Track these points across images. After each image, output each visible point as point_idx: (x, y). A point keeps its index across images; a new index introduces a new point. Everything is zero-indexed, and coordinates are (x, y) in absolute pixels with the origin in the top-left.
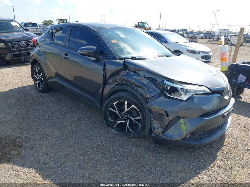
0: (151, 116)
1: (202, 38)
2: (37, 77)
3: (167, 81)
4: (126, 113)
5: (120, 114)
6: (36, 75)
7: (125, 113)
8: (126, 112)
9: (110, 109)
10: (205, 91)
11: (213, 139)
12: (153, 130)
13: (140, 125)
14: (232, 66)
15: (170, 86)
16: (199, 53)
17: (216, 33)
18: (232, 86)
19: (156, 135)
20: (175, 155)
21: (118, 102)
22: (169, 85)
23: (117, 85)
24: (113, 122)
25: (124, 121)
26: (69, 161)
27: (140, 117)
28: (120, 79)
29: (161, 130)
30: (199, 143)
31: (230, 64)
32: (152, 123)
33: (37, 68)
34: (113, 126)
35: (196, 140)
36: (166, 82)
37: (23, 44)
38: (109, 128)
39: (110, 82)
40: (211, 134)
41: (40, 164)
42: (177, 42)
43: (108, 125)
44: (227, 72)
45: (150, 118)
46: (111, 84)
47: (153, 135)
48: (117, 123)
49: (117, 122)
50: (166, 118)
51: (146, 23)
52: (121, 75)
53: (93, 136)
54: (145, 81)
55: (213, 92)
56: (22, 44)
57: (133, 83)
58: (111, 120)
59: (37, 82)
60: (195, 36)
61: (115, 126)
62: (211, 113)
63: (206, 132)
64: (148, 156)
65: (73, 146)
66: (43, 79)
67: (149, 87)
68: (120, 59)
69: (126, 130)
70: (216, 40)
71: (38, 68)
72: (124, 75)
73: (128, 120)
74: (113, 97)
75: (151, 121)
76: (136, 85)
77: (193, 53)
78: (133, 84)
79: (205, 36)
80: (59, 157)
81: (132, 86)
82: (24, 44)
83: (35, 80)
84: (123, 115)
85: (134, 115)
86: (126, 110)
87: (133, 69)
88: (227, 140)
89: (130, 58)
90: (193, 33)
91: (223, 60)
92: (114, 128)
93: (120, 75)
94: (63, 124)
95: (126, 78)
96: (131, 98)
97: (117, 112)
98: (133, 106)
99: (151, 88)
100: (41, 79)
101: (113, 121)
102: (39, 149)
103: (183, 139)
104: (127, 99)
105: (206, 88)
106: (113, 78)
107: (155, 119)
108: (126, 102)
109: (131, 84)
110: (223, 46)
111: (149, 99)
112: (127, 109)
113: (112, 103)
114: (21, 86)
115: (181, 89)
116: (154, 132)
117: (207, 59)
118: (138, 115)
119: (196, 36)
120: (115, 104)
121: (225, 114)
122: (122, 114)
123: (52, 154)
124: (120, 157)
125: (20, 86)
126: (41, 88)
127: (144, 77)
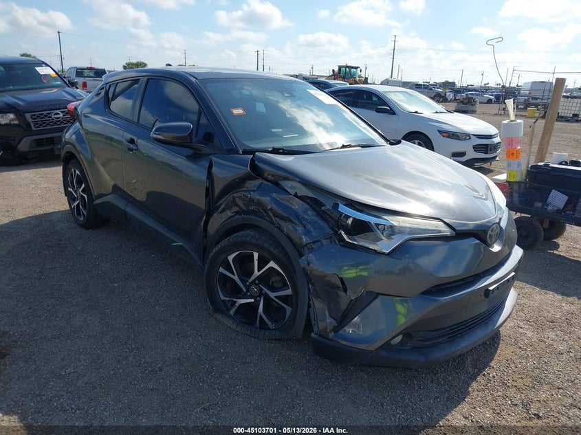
0: (309, 290)
1: (490, 101)
2: (75, 192)
3: (345, 205)
4: (257, 282)
5: (244, 282)
6: (73, 187)
7: (253, 282)
8: (258, 278)
9: (221, 270)
10: (440, 231)
11: (460, 348)
12: (313, 323)
13: (289, 310)
14: (534, 171)
15: (351, 219)
16: (468, 138)
17: (522, 92)
18: (535, 218)
19: (320, 336)
20: (365, 386)
21: (237, 253)
22: (350, 217)
23: (237, 213)
24: (229, 301)
25: (253, 300)
26: (108, 394)
27: (289, 292)
28: (243, 200)
29: (330, 323)
30: (422, 359)
31: (530, 166)
32: (312, 305)
33: (75, 172)
34: (229, 311)
35: (415, 349)
36: (343, 209)
37: (58, 116)
38: (220, 317)
39: (223, 207)
40: (455, 336)
41: (39, 399)
42: (416, 112)
43: (217, 310)
44: (522, 184)
45: (307, 293)
46: (224, 210)
47: (313, 335)
48: (237, 305)
49: (236, 302)
50: (342, 293)
51: (356, 68)
52: (245, 189)
53: (178, 335)
54: (297, 205)
55: (459, 234)
56: (56, 116)
57: (271, 209)
58: (223, 298)
59: (76, 204)
60: (472, 98)
61: (232, 312)
62: (453, 285)
63: (440, 332)
64: (298, 386)
65: (126, 358)
66: (86, 196)
67: (304, 219)
68: (246, 152)
69: (258, 322)
70: (522, 107)
71: (77, 172)
72: (253, 191)
73: (262, 297)
74: (225, 242)
75: (310, 300)
76: (276, 215)
77: (455, 137)
78: (269, 212)
79: (498, 97)
80: (86, 384)
81: (268, 215)
82: (61, 115)
83: (71, 198)
84: (249, 286)
85: (276, 285)
86: (257, 273)
87: (272, 176)
88: (504, 351)
89: (270, 150)
90: (469, 91)
91: (513, 154)
92: (230, 316)
93: (243, 191)
94: (116, 303)
95: (256, 196)
96: (266, 245)
97: (236, 278)
98: (272, 264)
99: (310, 223)
100: (82, 196)
101: (228, 299)
102: (45, 363)
103: (382, 347)
104: (258, 248)
105: (442, 223)
106: (228, 198)
107: (318, 297)
108: (256, 255)
109: (266, 211)
110: (512, 121)
111: (306, 248)
112: (259, 271)
113: (225, 255)
114: (42, 213)
115: (377, 225)
116: (315, 328)
117: (486, 153)
118: (285, 287)
119: (474, 97)
120: (231, 258)
121: (491, 288)
122: (248, 283)
123: (72, 375)
124: (230, 387)
125: (39, 212)
126: (82, 219)
127: (296, 195)
